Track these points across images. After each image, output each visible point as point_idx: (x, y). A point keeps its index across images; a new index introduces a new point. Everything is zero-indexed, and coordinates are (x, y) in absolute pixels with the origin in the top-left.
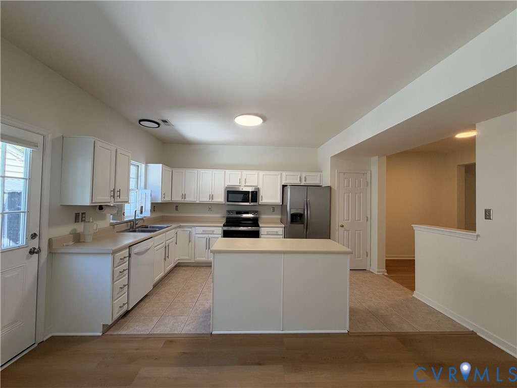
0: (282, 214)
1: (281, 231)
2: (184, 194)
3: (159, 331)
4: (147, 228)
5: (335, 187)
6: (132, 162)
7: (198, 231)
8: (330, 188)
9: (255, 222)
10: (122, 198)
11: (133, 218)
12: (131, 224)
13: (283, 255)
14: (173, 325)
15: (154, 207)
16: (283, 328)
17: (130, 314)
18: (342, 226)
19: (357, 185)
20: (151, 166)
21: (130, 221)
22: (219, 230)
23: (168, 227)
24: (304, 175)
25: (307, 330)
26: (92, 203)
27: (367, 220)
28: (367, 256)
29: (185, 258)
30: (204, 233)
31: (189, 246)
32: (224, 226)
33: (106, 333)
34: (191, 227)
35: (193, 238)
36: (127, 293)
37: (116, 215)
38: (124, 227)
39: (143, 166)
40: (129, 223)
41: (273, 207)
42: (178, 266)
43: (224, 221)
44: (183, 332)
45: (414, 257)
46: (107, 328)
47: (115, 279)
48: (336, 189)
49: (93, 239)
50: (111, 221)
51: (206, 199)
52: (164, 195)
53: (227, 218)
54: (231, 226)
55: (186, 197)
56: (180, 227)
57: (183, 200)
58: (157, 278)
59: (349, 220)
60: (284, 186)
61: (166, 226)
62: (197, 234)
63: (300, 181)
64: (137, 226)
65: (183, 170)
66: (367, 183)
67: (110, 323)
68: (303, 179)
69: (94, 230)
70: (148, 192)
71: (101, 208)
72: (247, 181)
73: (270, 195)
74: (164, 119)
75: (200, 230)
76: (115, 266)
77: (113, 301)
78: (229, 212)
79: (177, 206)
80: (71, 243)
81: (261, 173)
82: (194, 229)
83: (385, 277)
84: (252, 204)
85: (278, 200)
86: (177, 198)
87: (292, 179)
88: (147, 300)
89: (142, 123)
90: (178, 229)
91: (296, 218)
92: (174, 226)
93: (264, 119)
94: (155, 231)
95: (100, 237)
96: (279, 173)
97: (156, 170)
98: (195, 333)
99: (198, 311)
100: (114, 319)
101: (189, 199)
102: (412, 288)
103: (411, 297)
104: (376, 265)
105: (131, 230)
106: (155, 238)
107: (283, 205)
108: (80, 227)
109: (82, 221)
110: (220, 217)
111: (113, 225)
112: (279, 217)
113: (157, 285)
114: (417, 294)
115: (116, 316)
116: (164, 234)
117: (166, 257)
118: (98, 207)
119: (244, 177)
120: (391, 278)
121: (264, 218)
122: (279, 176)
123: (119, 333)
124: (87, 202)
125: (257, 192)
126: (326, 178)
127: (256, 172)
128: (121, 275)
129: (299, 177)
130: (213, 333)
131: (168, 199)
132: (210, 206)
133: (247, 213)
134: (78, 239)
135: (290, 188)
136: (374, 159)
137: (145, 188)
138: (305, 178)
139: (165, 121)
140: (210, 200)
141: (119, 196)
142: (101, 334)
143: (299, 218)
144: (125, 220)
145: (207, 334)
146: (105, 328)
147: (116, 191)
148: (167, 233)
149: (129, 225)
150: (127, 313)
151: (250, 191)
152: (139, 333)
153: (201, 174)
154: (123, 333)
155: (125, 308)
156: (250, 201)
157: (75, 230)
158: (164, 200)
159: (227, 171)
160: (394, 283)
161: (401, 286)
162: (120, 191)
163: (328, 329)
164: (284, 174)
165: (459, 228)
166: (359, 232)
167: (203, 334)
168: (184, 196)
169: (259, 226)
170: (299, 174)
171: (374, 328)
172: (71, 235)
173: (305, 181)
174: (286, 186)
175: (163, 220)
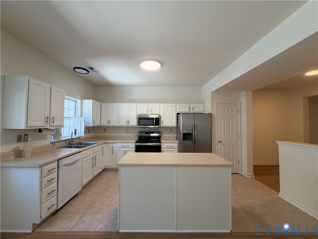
0: (177, 134)
1: (176, 145)
2: (109, 120)
3: (77, 229)
4: (82, 144)
5: (214, 114)
6: (66, 97)
7: (118, 146)
8: (211, 115)
9: (158, 139)
10: (56, 123)
11: (71, 138)
12: (69, 142)
13: (176, 168)
14: (90, 223)
15: (89, 129)
16: (176, 228)
17: (60, 212)
18: (220, 142)
19: (230, 112)
20: (85, 101)
21: (68, 140)
22: (133, 146)
23: (96, 143)
24: (192, 106)
25: (197, 230)
26: (27, 127)
27: (238, 137)
28: (239, 163)
29: (109, 165)
30: (123, 147)
31: (112, 156)
32: (136, 142)
33: (36, 231)
34: (113, 143)
35: (115, 151)
36: (56, 196)
37: (56, 135)
38: (63, 144)
39: (80, 101)
40: (68, 141)
41: (170, 129)
42: (105, 170)
43: (137, 138)
44: (96, 230)
45: (279, 163)
46: (36, 227)
47: (43, 187)
48: (215, 115)
49: (32, 155)
50: (52, 140)
51: (124, 124)
52: (94, 121)
53: (139, 137)
54: (141, 142)
55: (111, 122)
56: (106, 143)
57: (108, 124)
58: (85, 182)
59: (225, 137)
60: (178, 114)
61: (95, 143)
62: (117, 148)
63: (190, 110)
64: (73, 143)
65: (108, 104)
66: (238, 110)
67: (38, 222)
68: (192, 109)
69: (33, 148)
70: (83, 119)
71: (40, 130)
72: (152, 110)
73: (169, 121)
74: (91, 66)
75: (119, 145)
76: (43, 176)
77: (41, 204)
78: (140, 132)
79: (105, 129)
80: (12, 158)
81: (162, 105)
82: (115, 144)
83: (254, 179)
84: (156, 126)
85: (174, 124)
86: (104, 123)
87: (183, 108)
88: (76, 198)
89: (76, 70)
90: (104, 145)
91: (187, 136)
92: (100, 142)
93: (162, 64)
94: (86, 146)
95: (37, 153)
96: (174, 105)
97: (89, 104)
98: (105, 231)
99: (111, 210)
100: (42, 218)
101: (113, 124)
102: (278, 189)
103: (277, 197)
104: (246, 170)
105: (69, 146)
106: (84, 152)
107: (178, 127)
108: (21, 146)
109: (24, 141)
110: (134, 136)
111: (53, 143)
112: (175, 135)
113: (85, 187)
114: (281, 195)
115: (44, 216)
116: (92, 149)
117: (94, 165)
118: (38, 130)
119: (150, 108)
120: (258, 180)
121: (164, 136)
122: (175, 107)
123: (46, 230)
124: (22, 126)
125: (159, 118)
126: (208, 108)
127: (158, 105)
128: (48, 183)
129: (188, 107)
130: (120, 231)
131: (97, 124)
132: (128, 129)
133: (153, 133)
134: (19, 155)
135: (182, 115)
136: (244, 93)
137: (81, 116)
138: (193, 108)
139: (91, 68)
140: (127, 124)
141: (54, 122)
142: (30, 231)
143: (188, 136)
144: (62, 139)
145: (114, 232)
146: (35, 227)
147: (51, 118)
148: (94, 148)
149: (68, 143)
150: (57, 211)
151: (155, 117)
152: (61, 231)
153: (121, 106)
154: (49, 231)
155: (55, 208)
156: (154, 125)
157: (18, 147)
158: (95, 125)
159: (138, 104)
160: (260, 184)
161: (267, 187)
162: (54, 118)
163: (214, 229)
164: (178, 105)
165: (305, 142)
166: (233, 146)
167: (112, 232)
168: (109, 122)
169: (160, 142)
170: (188, 105)
171: (252, 228)
172: (13, 152)
173: (193, 110)
174: (180, 113)
175: (96, 138)
